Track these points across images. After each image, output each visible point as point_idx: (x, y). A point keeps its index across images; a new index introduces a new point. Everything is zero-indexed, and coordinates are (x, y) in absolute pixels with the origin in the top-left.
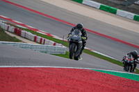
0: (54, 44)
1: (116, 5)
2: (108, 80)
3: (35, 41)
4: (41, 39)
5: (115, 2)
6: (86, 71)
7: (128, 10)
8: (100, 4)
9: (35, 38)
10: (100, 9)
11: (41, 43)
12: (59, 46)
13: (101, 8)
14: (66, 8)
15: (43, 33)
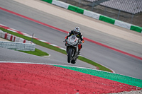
0: (24, 42)
3: (6, 38)
4: (12, 37)
5: (83, 3)
9: (6, 35)
10: (68, 9)
11: (11, 40)
12: (28, 43)
14: (36, 8)
15: (14, 30)
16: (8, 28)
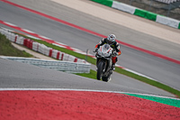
0: (76, 61)
1: (155, 9)
2: (144, 107)
3: (50, 55)
4: (58, 54)
5: (155, 5)
6: (116, 95)
7: (171, 15)
8: (135, 8)
9: (51, 52)
10: (135, 14)
11: (57, 59)
12: (81, 62)
13: (137, 13)
15: (61, 45)
16: (53, 42)
